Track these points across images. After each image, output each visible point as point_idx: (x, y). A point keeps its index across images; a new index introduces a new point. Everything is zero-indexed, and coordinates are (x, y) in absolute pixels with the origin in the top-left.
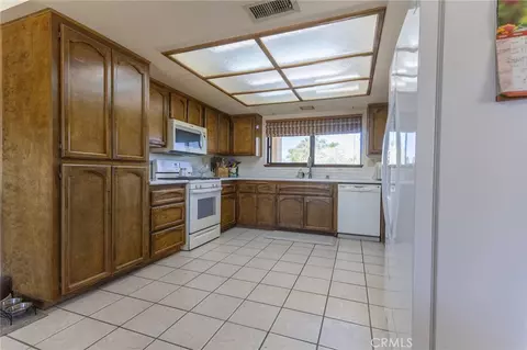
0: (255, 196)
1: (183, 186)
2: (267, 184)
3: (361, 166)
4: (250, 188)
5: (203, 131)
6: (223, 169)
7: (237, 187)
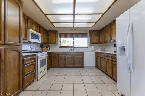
0: (58, 57)
1: (35, 55)
2: (62, 53)
3: (87, 47)
4: (56, 54)
5: (40, 34)
6: (45, 48)
7: (51, 55)
